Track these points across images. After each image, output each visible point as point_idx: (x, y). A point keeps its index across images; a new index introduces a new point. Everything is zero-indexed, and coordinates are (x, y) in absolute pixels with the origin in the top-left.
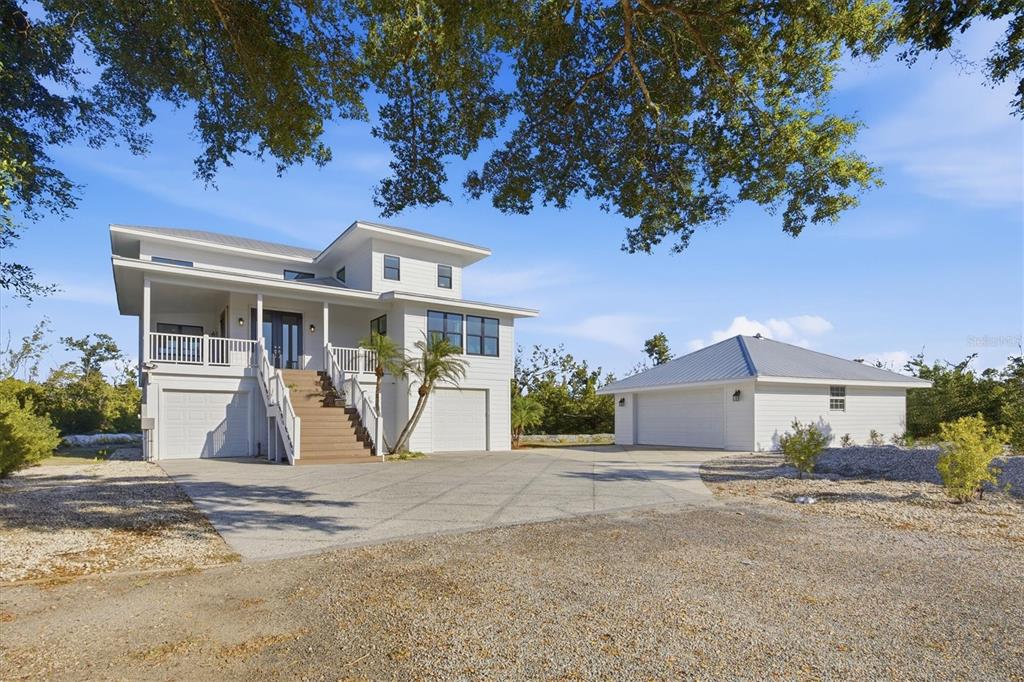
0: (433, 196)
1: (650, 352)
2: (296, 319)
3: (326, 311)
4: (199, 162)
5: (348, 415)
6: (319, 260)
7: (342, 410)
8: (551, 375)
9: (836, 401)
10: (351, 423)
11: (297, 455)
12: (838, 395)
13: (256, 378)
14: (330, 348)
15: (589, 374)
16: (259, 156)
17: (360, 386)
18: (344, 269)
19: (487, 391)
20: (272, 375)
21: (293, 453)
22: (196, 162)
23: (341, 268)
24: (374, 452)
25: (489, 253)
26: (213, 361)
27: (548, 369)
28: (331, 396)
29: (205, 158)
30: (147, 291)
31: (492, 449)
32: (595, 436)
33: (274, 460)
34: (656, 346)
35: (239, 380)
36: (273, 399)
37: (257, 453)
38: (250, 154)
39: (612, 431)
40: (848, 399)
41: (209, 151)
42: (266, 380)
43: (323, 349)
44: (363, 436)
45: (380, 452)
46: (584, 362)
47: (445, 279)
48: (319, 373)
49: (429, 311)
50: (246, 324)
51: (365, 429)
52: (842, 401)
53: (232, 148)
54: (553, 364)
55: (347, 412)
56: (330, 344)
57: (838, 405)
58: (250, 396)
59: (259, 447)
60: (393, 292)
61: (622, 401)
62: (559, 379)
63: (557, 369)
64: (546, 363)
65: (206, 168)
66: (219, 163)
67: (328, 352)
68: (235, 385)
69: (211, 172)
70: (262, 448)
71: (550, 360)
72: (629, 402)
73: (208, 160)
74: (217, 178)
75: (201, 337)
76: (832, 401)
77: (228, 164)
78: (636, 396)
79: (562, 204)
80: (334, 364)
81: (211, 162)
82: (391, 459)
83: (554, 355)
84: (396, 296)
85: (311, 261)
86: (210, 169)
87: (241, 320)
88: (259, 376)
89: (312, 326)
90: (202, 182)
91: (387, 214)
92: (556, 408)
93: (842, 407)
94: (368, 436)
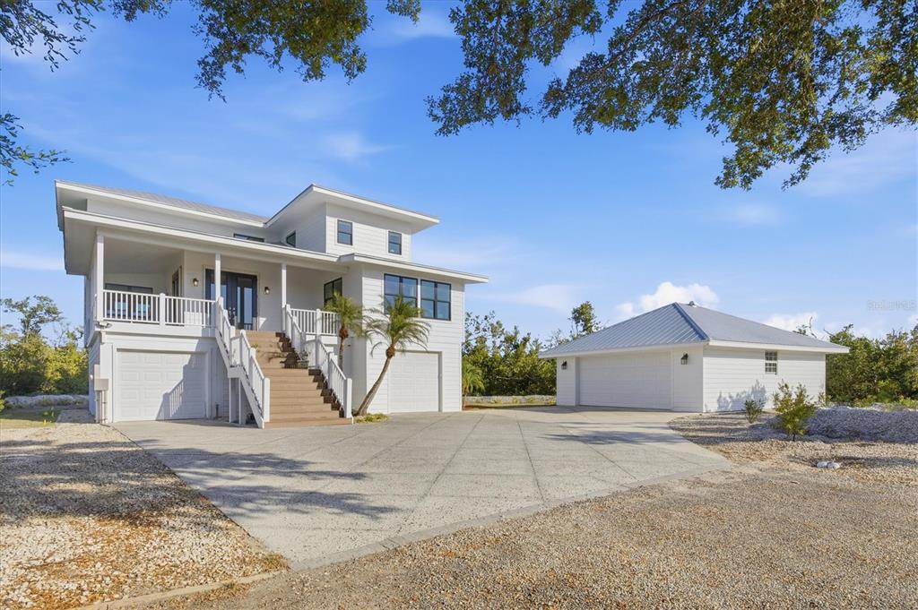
0: (510, 108)
1: (577, 319)
2: (251, 281)
3: (284, 272)
4: (203, 63)
5: (313, 377)
6: (268, 225)
7: (307, 372)
8: (482, 340)
9: (770, 365)
10: (316, 384)
11: (266, 418)
12: (771, 359)
13: (215, 339)
14: (289, 309)
15: (520, 339)
16: (276, 62)
17: (326, 348)
18: (294, 234)
19: (440, 354)
20: (233, 335)
21: (262, 415)
22: (200, 64)
23: (291, 232)
24: (342, 415)
25: (438, 221)
26: (170, 321)
27: (480, 334)
28: (292, 357)
29: (211, 60)
30: (100, 247)
31: (444, 410)
32: (527, 397)
33: (237, 422)
34: (582, 314)
35: (197, 341)
36: (236, 360)
37: (215, 415)
38: (268, 56)
39: (553, 393)
40: (780, 363)
41: (215, 52)
42: (226, 341)
43: (281, 310)
44: (329, 397)
45: (349, 414)
46: (515, 328)
47: (395, 245)
48: (278, 335)
49: (385, 274)
50: (201, 285)
51: (332, 390)
52: (775, 365)
53: (244, 47)
54: (485, 330)
55: (311, 373)
56: (288, 306)
57: (772, 369)
58: (207, 357)
59: (217, 408)
60: (353, 254)
61: (565, 364)
62: (489, 343)
63: (488, 334)
64: (477, 328)
65: (210, 75)
66: (228, 67)
67: (287, 313)
68: (192, 346)
69: (216, 78)
70: (220, 410)
71: (481, 327)
72: (572, 364)
73: (214, 63)
74: (225, 87)
75: (157, 296)
76: (766, 364)
77: (239, 70)
78: (578, 360)
79: (672, 120)
80: (293, 325)
81: (219, 66)
82: (358, 421)
83: (485, 322)
84: (356, 258)
85: (261, 225)
86: (215, 74)
87: (195, 280)
88: (217, 336)
89: (266, 288)
90: (205, 92)
91: (445, 130)
92: (489, 371)
93: (775, 370)
94: (335, 398)
